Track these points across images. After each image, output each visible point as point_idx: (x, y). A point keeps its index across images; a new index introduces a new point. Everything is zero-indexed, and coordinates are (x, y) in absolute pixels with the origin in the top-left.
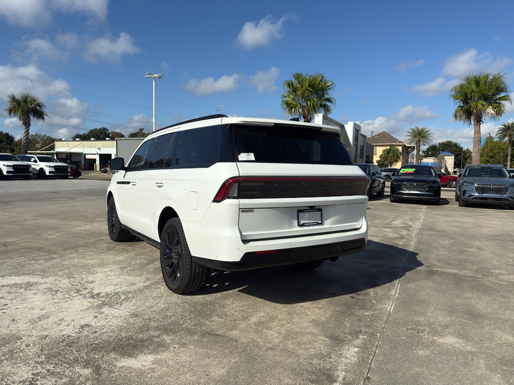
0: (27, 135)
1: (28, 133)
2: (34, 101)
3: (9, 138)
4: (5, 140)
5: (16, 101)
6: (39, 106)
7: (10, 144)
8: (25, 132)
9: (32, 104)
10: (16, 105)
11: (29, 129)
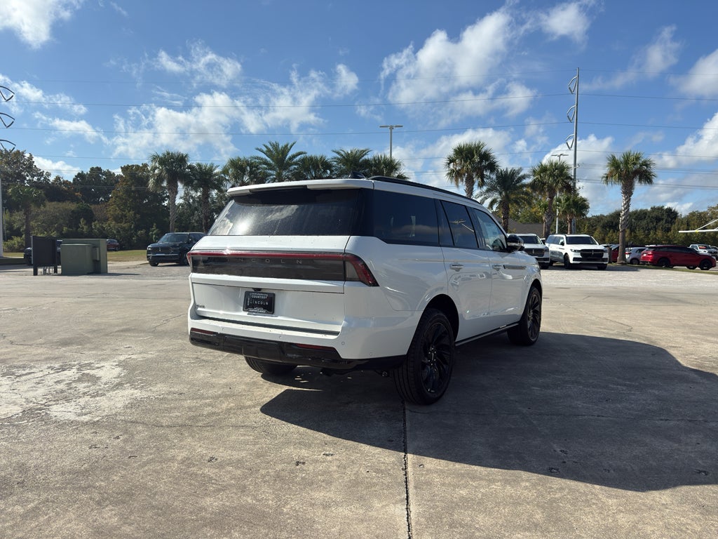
0: (626, 208)
1: (628, 206)
2: (637, 158)
3: (671, 214)
4: (665, 217)
5: (614, 164)
6: (647, 165)
7: (672, 223)
8: (625, 204)
9: (635, 164)
10: (613, 168)
11: (630, 200)
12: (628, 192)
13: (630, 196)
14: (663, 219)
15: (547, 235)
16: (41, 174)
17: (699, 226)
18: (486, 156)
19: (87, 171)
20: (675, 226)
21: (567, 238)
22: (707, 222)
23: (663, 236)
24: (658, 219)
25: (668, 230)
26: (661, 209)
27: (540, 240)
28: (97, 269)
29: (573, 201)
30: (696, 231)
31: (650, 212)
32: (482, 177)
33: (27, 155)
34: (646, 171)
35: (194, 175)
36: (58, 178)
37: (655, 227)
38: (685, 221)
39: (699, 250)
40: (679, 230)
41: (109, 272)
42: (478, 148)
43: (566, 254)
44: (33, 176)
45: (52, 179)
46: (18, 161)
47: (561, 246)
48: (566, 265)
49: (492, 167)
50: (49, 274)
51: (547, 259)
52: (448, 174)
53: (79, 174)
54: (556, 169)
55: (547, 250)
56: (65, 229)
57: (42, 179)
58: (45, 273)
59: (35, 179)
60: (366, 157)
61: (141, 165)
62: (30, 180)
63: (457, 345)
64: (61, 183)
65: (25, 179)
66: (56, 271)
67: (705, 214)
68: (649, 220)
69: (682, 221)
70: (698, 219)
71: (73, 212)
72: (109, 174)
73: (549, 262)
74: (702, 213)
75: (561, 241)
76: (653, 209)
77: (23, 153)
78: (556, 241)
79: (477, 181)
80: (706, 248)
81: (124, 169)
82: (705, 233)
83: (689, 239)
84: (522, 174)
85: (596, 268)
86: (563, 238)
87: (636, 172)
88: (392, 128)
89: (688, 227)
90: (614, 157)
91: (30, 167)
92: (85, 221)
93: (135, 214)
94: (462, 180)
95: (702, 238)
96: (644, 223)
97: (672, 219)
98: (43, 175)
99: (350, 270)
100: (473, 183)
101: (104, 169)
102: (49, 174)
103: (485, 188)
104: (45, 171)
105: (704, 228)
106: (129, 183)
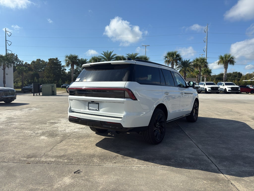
2: (229, 56)
3: (240, 75)
4: (238, 75)
5: (222, 58)
6: (233, 58)
7: (240, 77)
8: (225, 72)
9: (228, 58)
10: (221, 59)
11: (227, 70)
12: (226, 68)
13: (227, 69)
14: (237, 76)
15: (199, 82)
16: (20, 62)
17: (250, 79)
18: (178, 56)
19: (35, 60)
20: (241, 79)
21: (206, 83)
22: (252, 77)
23: (237, 82)
24: (235, 76)
25: (239, 80)
26: (236, 73)
27: (197, 84)
28: (54, 94)
29: (207, 70)
30: (249, 80)
31: (232, 74)
32: (177, 62)
33: (15, 55)
34: (232, 60)
35: (80, 62)
36: (26, 63)
37: (234, 79)
38: (245, 77)
39: (250, 87)
40: (243, 80)
41: (57, 95)
42: (175, 53)
43: (206, 88)
44: (17, 62)
45: (24, 63)
46: (12, 57)
47: (204, 86)
48: (206, 92)
49: (180, 59)
50: (38, 96)
51: (200, 90)
52: (165, 62)
53: (33, 61)
54: (202, 60)
55: (200, 87)
56: (30, 80)
57: (21, 63)
58: (36, 95)
59: (18, 63)
60: (137, 56)
61: (55, 58)
62: (16, 64)
63: (167, 122)
64: (27, 65)
65: (15, 63)
66: (39, 95)
67: (252, 74)
68: (232, 77)
69: (244, 77)
70: (250, 76)
71: (32, 74)
72: (43, 61)
73: (200, 91)
74: (251, 74)
75: (204, 84)
76: (234, 73)
77: (14, 54)
78: (202, 84)
79: (175, 64)
80: (253, 86)
81: (50, 60)
82: (252, 81)
83: (246, 83)
84: (190, 61)
85: (216, 93)
86: (204, 83)
87: (229, 61)
88: (146, 46)
89: (246, 79)
90: (221, 56)
91: (16, 59)
92: (36, 78)
93: (53, 75)
94: (170, 64)
95: (251, 83)
96: (230, 77)
97: (240, 76)
98: (21, 62)
99: (127, 94)
100: (174, 65)
101: (41, 60)
102: (23, 62)
103: (177, 66)
104: (22, 61)
105: (252, 80)
106: (51, 65)
